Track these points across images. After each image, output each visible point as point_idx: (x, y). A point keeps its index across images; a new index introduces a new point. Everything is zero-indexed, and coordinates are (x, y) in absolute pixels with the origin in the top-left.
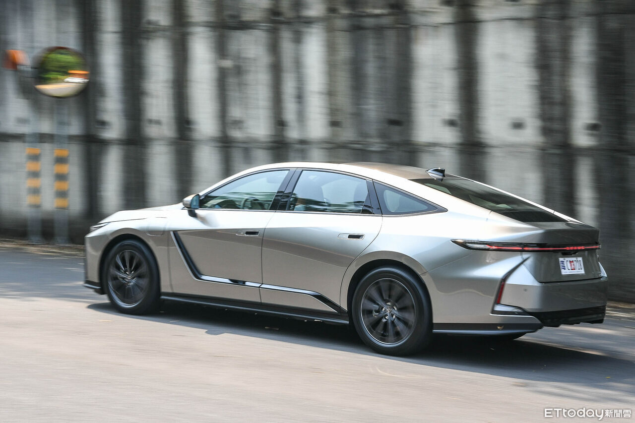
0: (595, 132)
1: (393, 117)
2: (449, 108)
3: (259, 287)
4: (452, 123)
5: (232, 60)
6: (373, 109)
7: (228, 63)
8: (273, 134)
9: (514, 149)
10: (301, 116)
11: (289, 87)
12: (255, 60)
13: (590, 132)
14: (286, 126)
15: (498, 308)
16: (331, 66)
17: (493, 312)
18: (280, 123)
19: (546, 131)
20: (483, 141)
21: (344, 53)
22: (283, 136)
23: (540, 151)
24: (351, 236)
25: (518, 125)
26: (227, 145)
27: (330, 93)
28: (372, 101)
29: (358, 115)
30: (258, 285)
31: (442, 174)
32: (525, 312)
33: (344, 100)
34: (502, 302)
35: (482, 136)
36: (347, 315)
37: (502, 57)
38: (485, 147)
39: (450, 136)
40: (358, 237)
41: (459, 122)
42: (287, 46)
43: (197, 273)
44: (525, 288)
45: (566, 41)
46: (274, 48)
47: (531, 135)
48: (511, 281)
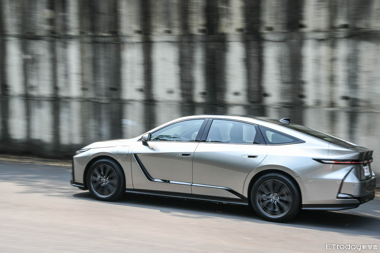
0: (205, 96)
1: (113, 86)
2: (139, 83)
3: (191, 185)
4: (141, 90)
5: (31, 55)
6: (103, 82)
7: (29, 57)
8: (53, 93)
9: (169, 103)
10: (67, 85)
11: (60, 70)
12: (43, 56)
13: (202, 96)
14: (59, 90)
15: (340, 195)
16: (82, 61)
17: (338, 198)
18: (56, 88)
19: (183, 95)
20: (154, 99)
21: (89, 54)
22: (57, 95)
23: (180, 104)
24: (249, 157)
25: (170, 92)
26: (28, 98)
27: (82, 74)
28: (103, 79)
29: (95, 85)
30: (190, 184)
31: (289, 122)
32: (353, 197)
33: (89, 78)
34: (342, 192)
35: (154, 97)
36: (247, 200)
37: (164, 59)
38: (155, 102)
39: (139, 96)
40: (254, 157)
41: (144, 90)
42: (59, 50)
43: (150, 178)
44: (353, 184)
45: (192, 53)
46: (53, 50)
47: (176, 97)
48: (346, 181)
